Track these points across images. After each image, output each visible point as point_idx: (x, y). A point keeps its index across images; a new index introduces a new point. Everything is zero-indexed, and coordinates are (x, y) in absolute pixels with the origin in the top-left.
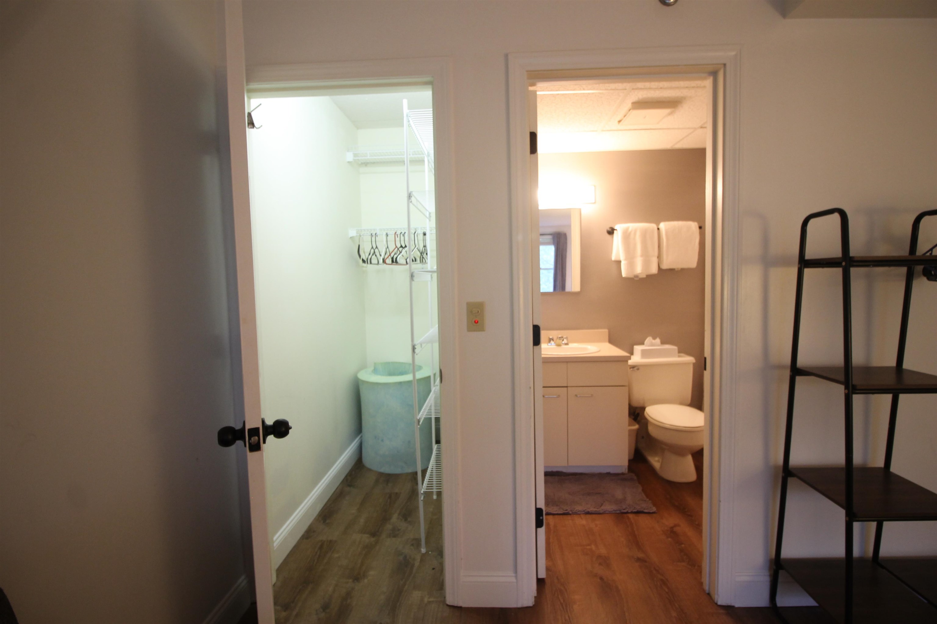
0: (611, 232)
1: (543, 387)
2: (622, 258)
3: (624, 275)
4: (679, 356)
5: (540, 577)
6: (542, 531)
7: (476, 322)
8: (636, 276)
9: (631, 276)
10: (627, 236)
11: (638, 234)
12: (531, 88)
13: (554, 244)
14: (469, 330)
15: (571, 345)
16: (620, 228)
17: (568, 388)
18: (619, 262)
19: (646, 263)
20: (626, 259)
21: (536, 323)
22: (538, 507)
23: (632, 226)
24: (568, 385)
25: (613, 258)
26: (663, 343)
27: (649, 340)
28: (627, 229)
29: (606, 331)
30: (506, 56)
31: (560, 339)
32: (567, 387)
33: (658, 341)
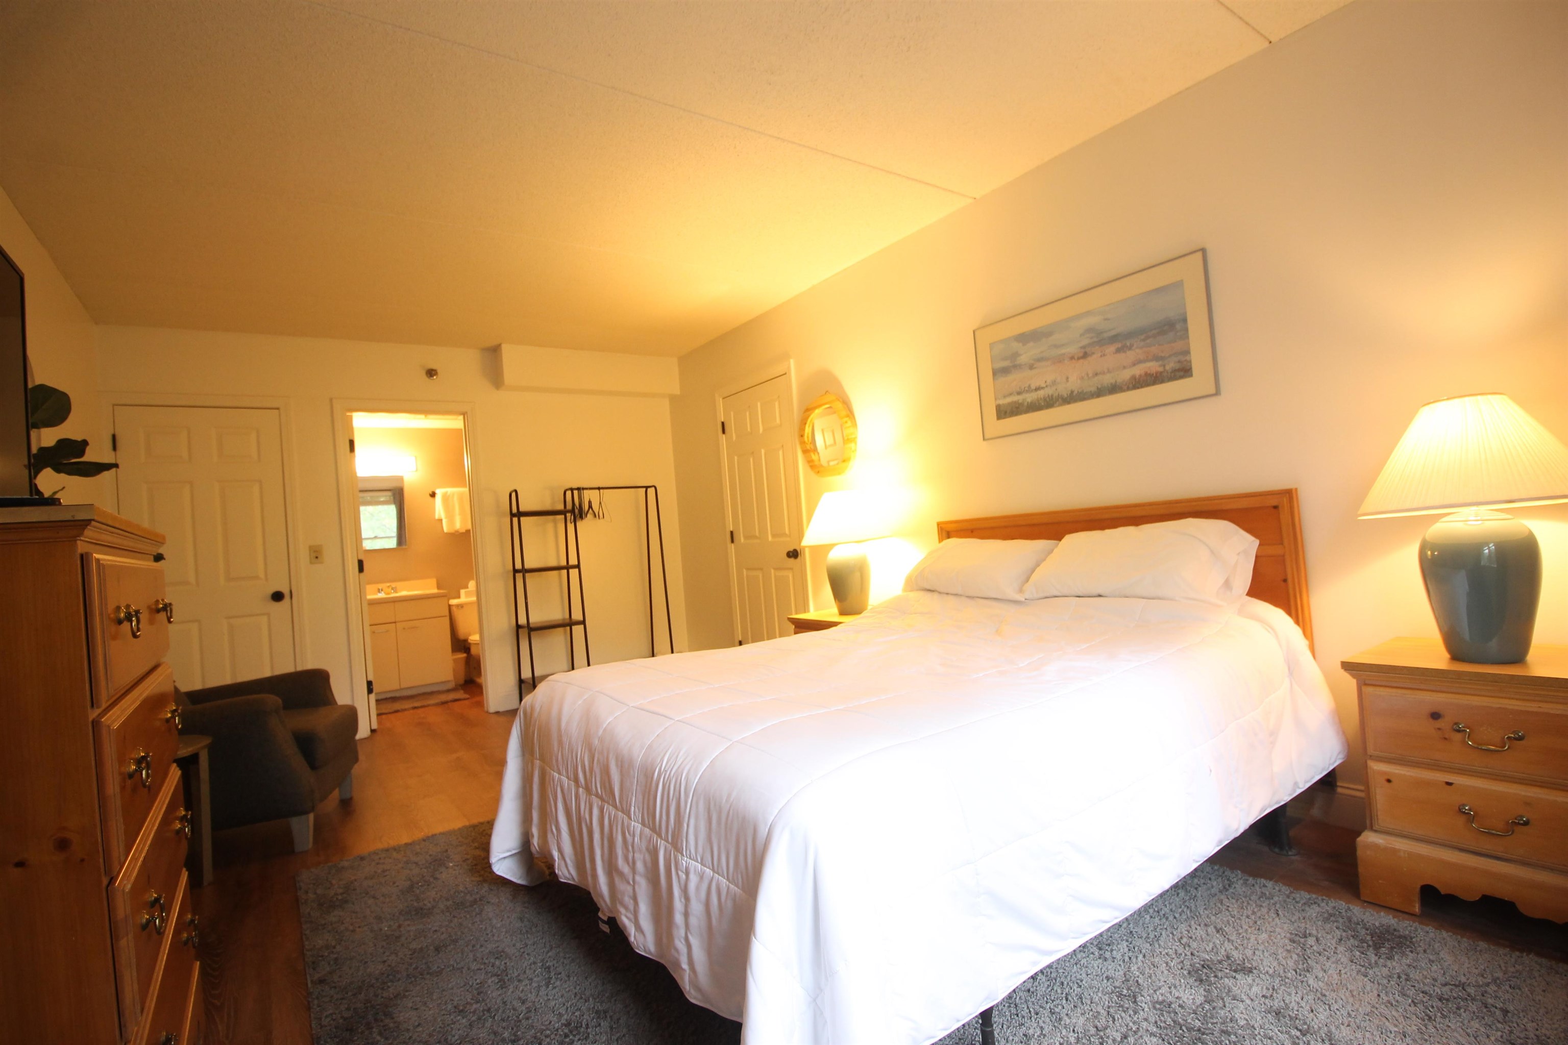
0: (433, 495)
1: (370, 625)
2: (443, 516)
3: (445, 530)
5: (373, 728)
6: (373, 697)
7: (317, 557)
8: (457, 531)
9: (452, 531)
10: (446, 498)
11: (455, 498)
12: (348, 414)
13: (395, 503)
14: (311, 563)
15: (401, 593)
16: (439, 492)
17: (398, 624)
18: (441, 520)
19: (463, 520)
20: (446, 517)
21: (360, 558)
22: (369, 679)
23: (450, 490)
24: (397, 620)
25: (437, 517)
28: (446, 493)
29: (434, 580)
30: (331, 400)
31: (389, 589)
32: (395, 622)
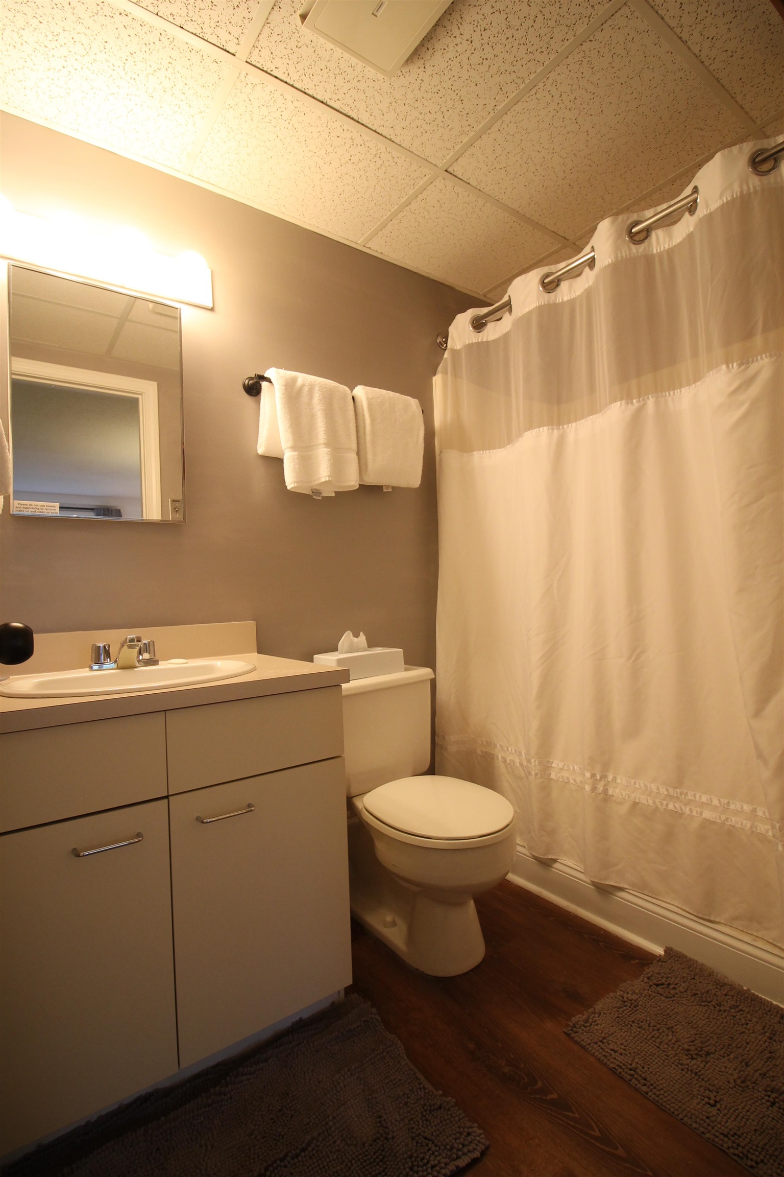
0: (253, 389)
2: (285, 448)
3: (291, 486)
4: (406, 670)
8: (317, 492)
9: (307, 488)
10: (293, 396)
11: (317, 400)
15: (163, 665)
16: (275, 377)
18: (277, 460)
19: (337, 464)
23: (303, 378)
25: (261, 450)
26: (371, 644)
27: (347, 639)
29: (251, 625)
31: (130, 647)
32: (167, 797)
33: (362, 639)
